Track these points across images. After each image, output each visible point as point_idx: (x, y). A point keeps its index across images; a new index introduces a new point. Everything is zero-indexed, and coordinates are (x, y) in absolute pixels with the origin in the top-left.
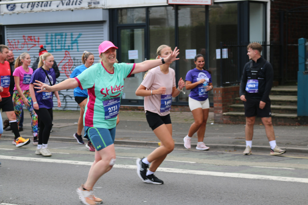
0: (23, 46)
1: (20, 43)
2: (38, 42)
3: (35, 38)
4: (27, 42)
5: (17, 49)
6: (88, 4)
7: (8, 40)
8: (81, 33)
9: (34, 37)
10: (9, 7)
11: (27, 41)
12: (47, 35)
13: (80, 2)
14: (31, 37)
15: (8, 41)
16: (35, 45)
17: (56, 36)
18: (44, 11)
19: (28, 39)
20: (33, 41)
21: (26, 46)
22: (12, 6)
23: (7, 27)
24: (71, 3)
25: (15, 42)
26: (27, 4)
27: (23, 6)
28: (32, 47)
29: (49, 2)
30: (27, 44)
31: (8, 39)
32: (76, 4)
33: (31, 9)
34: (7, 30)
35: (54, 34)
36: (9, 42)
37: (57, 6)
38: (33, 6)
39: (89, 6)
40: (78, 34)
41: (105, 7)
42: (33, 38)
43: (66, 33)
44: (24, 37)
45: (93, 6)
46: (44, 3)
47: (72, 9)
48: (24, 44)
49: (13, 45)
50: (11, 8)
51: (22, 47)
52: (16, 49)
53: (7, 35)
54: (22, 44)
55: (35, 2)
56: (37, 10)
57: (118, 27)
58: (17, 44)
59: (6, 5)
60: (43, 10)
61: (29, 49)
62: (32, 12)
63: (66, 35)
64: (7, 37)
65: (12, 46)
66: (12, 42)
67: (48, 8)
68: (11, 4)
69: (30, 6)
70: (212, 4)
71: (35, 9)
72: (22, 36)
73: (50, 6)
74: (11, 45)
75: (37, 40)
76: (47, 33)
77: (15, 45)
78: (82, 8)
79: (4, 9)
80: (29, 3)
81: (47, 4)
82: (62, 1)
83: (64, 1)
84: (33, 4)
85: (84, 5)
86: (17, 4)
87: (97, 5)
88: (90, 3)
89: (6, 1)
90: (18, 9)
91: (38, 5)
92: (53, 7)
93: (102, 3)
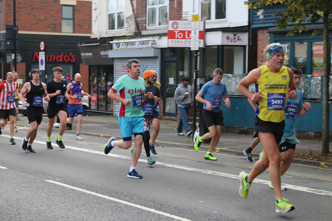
0: (122, 73)
1: (121, 71)
5: (119, 75)
7: (115, 68)
10: (117, 45)
18: (132, 49)
22: (118, 44)
23: (115, 59)
24: (144, 44)
25: (118, 70)
26: (124, 43)
27: (123, 45)
29: (134, 42)
33: (127, 47)
34: (115, 61)
36: (116, 70)
37: (138, 45)
38: (127, 45)
39: (152, 46)
40: (146, 65)
45: (154, 46)
57: (165, 61)
59: (115, 44)
62: (127, 49)
67: (133, 47)
69: (126, 45)
70: (204, 47)
71: (129, 47)
72: (122, 65)
73: (135, 45)
74: (116, 72)
77: (119, 72)
78: (149, 47)
79: (115, 47)
80: (125, 43)
81: (133, 44)
82: (140, 41)
83: (141, 42)
84: (127, 43)
85: (150, 45)
86: (120, 43)
87: (155, 45)
88: (152, 44)
89: (115, 41)
90: (121, 47)
91: (129, 44)
92: (136, 46)
93: (157, 44)
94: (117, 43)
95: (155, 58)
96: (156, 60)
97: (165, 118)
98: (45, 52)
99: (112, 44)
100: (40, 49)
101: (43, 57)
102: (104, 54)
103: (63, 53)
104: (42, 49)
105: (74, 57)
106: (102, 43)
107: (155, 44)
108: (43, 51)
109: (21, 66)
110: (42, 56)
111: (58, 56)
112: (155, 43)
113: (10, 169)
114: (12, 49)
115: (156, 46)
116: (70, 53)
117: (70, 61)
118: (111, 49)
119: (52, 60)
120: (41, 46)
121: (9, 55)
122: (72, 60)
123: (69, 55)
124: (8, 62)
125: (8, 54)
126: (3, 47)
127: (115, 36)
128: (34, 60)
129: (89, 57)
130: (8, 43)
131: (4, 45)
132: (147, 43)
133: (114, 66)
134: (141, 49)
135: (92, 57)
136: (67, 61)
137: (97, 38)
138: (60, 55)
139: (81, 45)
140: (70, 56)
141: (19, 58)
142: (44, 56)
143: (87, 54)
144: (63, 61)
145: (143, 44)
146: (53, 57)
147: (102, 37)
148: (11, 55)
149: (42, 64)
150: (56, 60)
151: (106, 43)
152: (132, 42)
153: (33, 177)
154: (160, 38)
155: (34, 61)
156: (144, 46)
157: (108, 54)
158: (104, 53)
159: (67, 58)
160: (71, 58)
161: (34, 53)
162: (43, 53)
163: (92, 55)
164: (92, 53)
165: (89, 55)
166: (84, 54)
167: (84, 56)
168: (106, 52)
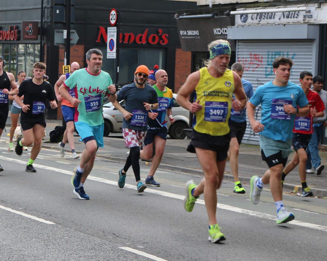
0: (249, 66)
1: (247, 63)
2: (261, 61)
3: (259, 57)
6: (303, 18)
7: (238, 58)
8: (295, 53)
9: (259, 55)
10: (243, 17)
11: (253, 60)
12: (268, 53)
13: (297, 15)
14: (256, 55)
15: (238, 60)
16: (259, 65)
17: (275, 55)
18: (269, 25)
19: (253, 58)
20: (257, 60)
22: (244, 16)
24: (290, 16)
25: (244, 61)
26: (256, 15)
27: (253, 18)
28: (257, 67)
29: (273, 13)
30: (253, 64)
31: (238, 56)
32: (294, 17)
33: (259, 22)
34: (238, 45)
35: (273, 53)
36: (239, 61)
37: (280, 19)
38: (260, 18)
39: (304, 20)
40: (293, 53)
41: (316, 22)
42: (257, 57)
43: (283, 52)
44: (251, 54)
45: (307, 20)
46: (270, 13)
47: (284, 24)
48: (250, 64)
50: (244, 18)
51: (248, 67)
54: (249, 64)
55: (262, 13)
56: (263, 23)
57: (326, 47)
58: (245, 63)
59: (240, 15)
60: (268, 23)
61: (254, 69)
62: (260, 25)
63: (283, 55)
67: (271, 21)
68: (244, 14)
69: (258, 17)
71: (264, 21)
72: (249, 53)
73: (274, 18)
75: (260, 60)
76: (269, 52)
78: (299, 23)
79: (238, 20)
80: (258, 14)
81: (271, 16)
82: (283, 12)
83: (285, 13)
84: (260, 15)
85: (301, 18)
86: (248, 15)
87: (310, 19)
88: (305, 16)
89: (240, 11)
90: (249, 20)
91: (264, 16)
92: (276, 20)
93: (314, 16)
94: (242, 15)
95: (309, 41)
96: (312, 45)
97: (324, 148)
98: (117, 29)
99: (234, 16)
100: (109, 22)
101: (113, 36)
102: (220, 33)
103: (147, 30)
104: (113, 22)
105: (166, 36)
106: (217, 15)
107: (311, 17)
108: (115, 25)
109: (77, 51)
110: (112, 34)
111: (139, 35)
112: (312, 15)
113: (60, 226)
114: (64, 22)
115: (312, 21)
116: (160, 30)
117: (159, 43)
118: (233, 24)
119: (129, 41)
120: (111, 17)
121: (58, 32)
122: (163, 42)
123: (158, 33)
124: (57, 44)
125: (56, 30)
126: (48, 19)
127: (240, 2)
128: (98, 41)
129: (194, 37)
130: (58, 12)
131: (49, 15)
132: (296, 15)
133: (237, 53)
134: (285, 25)
135: (199, 37)
136: (153, 43)
137: (208, 5)
138: (142, 33)
139: (181, 17)
140: (160, 35)
141: (75, 38)
142: (115, 34)
143: (190, 33)
144: (148, 42)
145: (288, 17)
146: (130, 36)
147: (217, 3)
148: (63, 32)
149: (112, 49)
150: (135, 41)
151: (223, 15)
152: (268, 13)
153: (98, 240)
154: (319, 7)
155: (98, 43)
156: (290, 20)
157: (226, 33)
159: (154, 38)
160: (161, 38)
161: (99, 29)
162: (114, 29)
163: (198, 34)
164: (198, 31)
165: (193, 34)
166: (185, 32)
167: (185, 36)
168: (222, 29)
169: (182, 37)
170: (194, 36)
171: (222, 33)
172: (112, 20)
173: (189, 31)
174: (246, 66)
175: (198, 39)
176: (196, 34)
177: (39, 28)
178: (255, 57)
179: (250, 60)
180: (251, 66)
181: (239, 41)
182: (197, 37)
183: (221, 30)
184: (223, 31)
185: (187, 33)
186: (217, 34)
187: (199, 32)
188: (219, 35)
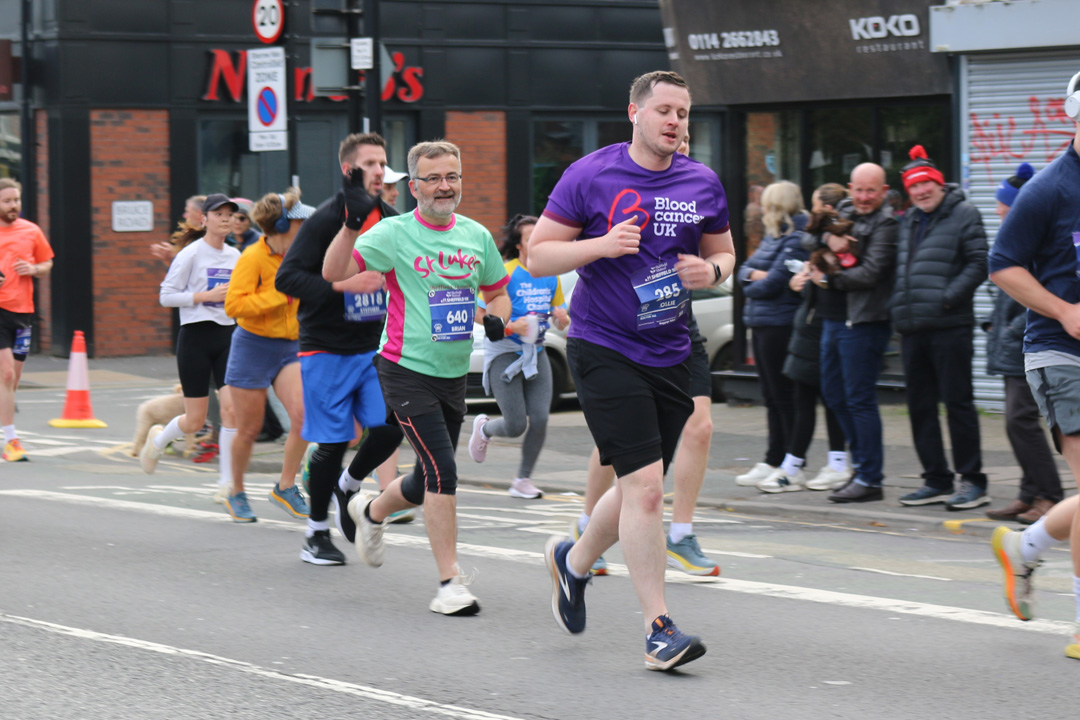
0: (1027, 142)
1: (1018, 131)
4: (1042, 123)
5: (1007, 154)
7: (973, 116)
11: (1044, 119)
15: (972, 122)
19: (1048, 112)
21: (1039, 141)
23: (970, 61)
25: (999, 126)
30: (1046, 134)
31: (973, 110)
34: (970, 72)
36: (977, 125)
44: (1033, 100)
48: (1034, 134)
49: (992, 136)
51: (1024, 146)
52: (1001, 154)
53: (970, 94)
54: (1026, 134)
58: (1004, 132)
61: (1050, 153)
64: (971, 104)
65: (986, 143)
66: (986, 125)
72: (1027, 97)
74: (982, 136)
77: (1001, 136)
98: (287, 51)
100: (254, 31)
101: (271, 77)
102: (882, 34)
104: (269, 31)
105: (415, 75)
108: (278, 41)
110: (266, 71)
116: (397, 55)
117: (395, 96)
120: (259, 17)
121: (322, 47)
122: (408, 93)
124: (321, 90)
128: (212, 95)
129: (754, 55)
135: (778, 54)
140: (397, 69)
142: (281, 72)
143: (733, 39)
149: (268, 118)
155: (210, 102)
158: (877, 27)
160: (400, 80)
161: (210, 57)
162: (276, 55)
163: (776, 42)
164: (773, 32)
165: (751, 44)
166: (710, 37)
167: (713, 50)
168: (893, 19)
169: (698, 57)
170: (755, 48)
171: (890, 33)
172: (263, 24)
173: (729, 31)
174: (1012, 143)
175: (772, 59)
176: (764, 44)
177: (15, 61)
178: (1053, 109)
179: (1033, 119)
180: (1036, 142)
181: (973, 57)
182: (767, 54)
183: (887, 20)
184: (897, 25)
185: (721, 40)
186: (866, 36)
187: (779, 36)
188: (874, 40)
